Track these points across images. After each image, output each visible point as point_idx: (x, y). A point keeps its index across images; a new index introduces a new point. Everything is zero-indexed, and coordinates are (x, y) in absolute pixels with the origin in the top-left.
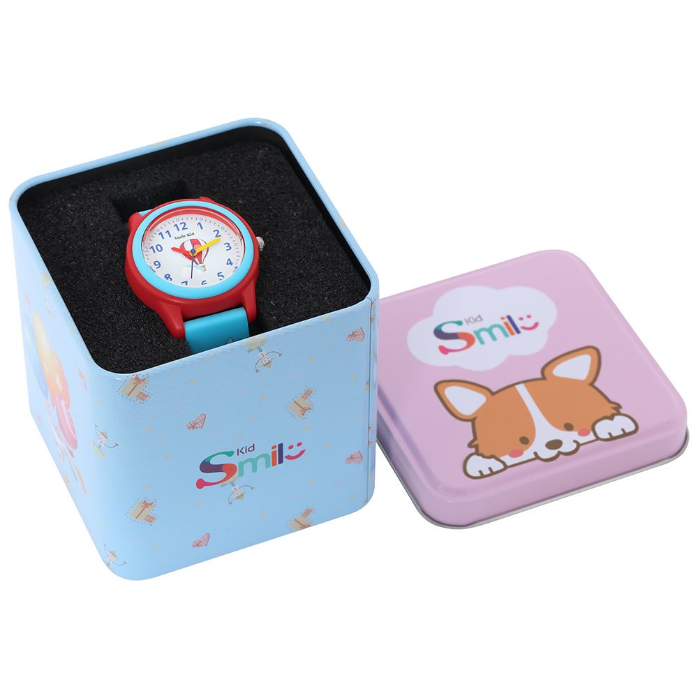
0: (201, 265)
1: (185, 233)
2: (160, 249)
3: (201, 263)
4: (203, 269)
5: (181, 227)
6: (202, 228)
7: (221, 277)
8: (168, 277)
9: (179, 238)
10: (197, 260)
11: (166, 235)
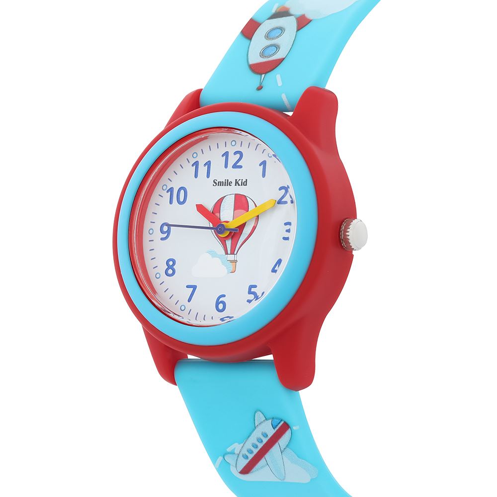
0: (231, 257)
1: (232, 175)
2: (182, 199)
3: (232, 253)
4: (231, 265)
5: (233, 159)
6: (264, 175)
7: (252, 297)
8: (171, 265)
9: (220, 184)
10: (229, 243)
11: (203, 170)
